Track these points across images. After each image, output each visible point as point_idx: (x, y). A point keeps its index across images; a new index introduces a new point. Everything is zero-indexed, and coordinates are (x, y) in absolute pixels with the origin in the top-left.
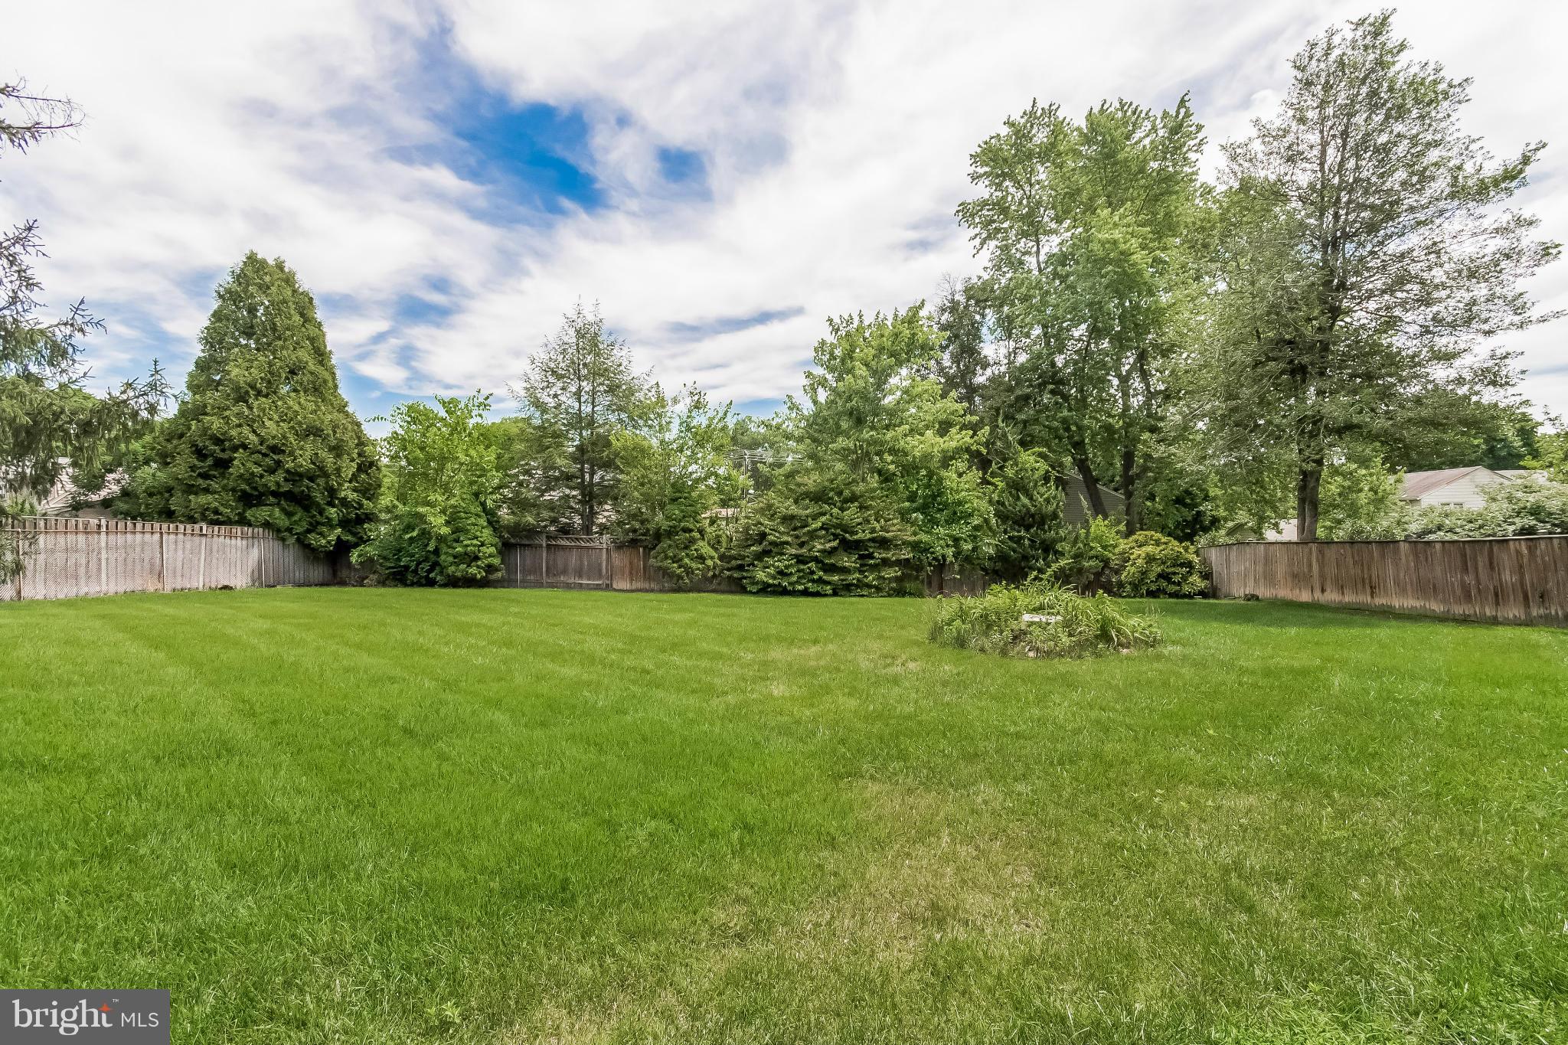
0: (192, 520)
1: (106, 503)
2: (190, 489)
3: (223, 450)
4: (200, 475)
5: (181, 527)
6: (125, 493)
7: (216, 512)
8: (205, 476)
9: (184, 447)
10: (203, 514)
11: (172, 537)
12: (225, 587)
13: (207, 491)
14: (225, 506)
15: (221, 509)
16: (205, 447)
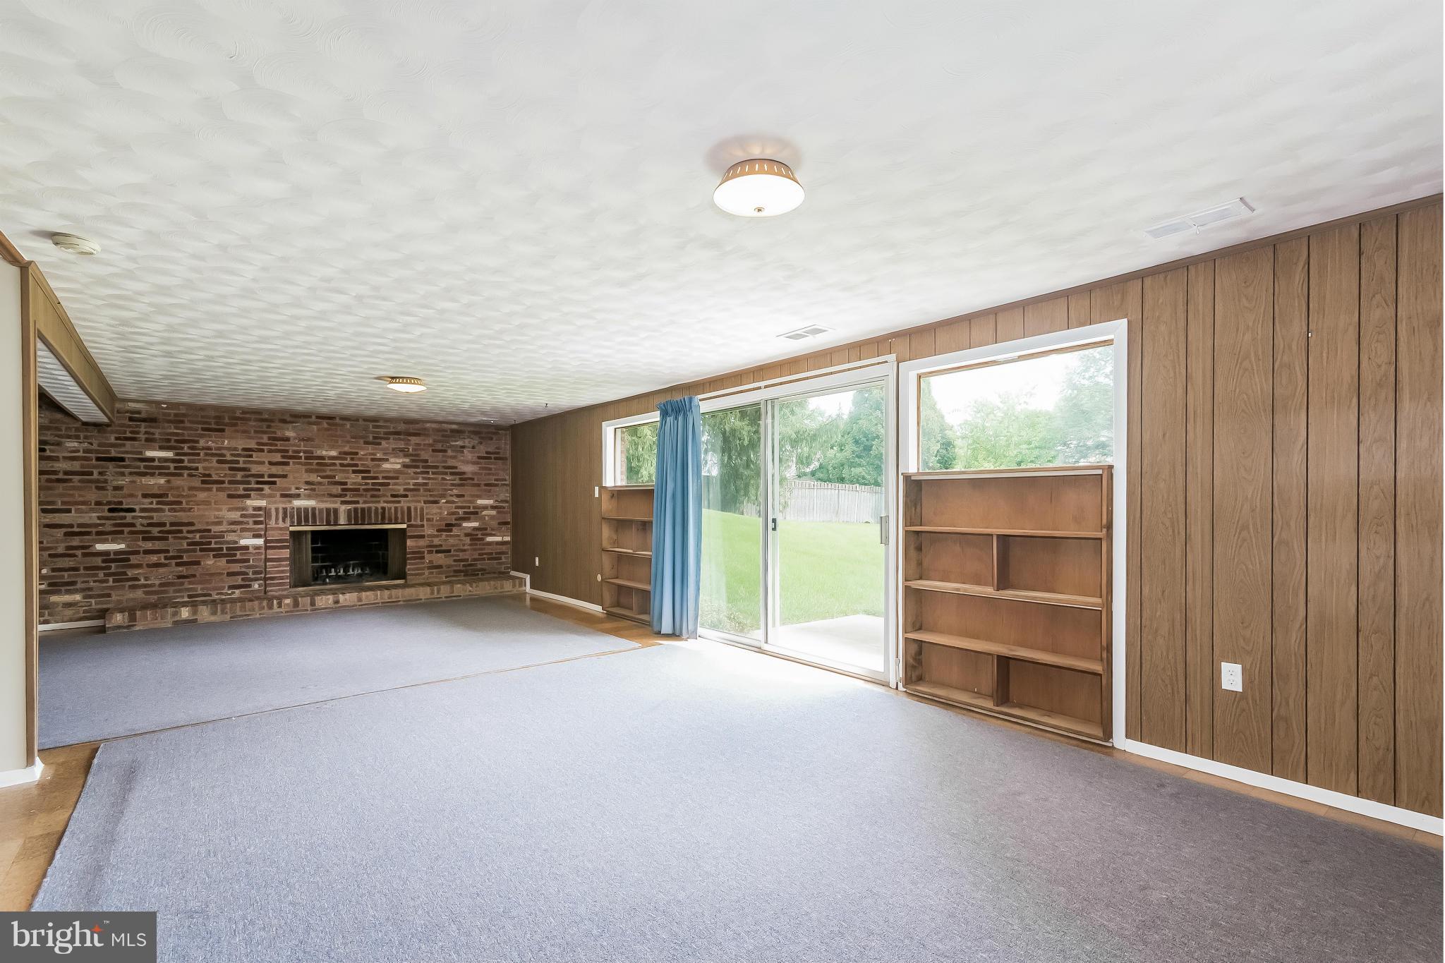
0: (852, 482)
1: (813, 474)
2: (852, 465)
3: (867, 440)
4: (857, 456)
5: (847, 486)
6: (821, 467)
7: (864, 478)
8: (859, 457)
9: (850, 440)
10: (858, 480)
11: (843, 491)
12: (867, 522)
13: (859, 465)
14: (869, 474)
15: (866, 476)
16: (860, 439)
